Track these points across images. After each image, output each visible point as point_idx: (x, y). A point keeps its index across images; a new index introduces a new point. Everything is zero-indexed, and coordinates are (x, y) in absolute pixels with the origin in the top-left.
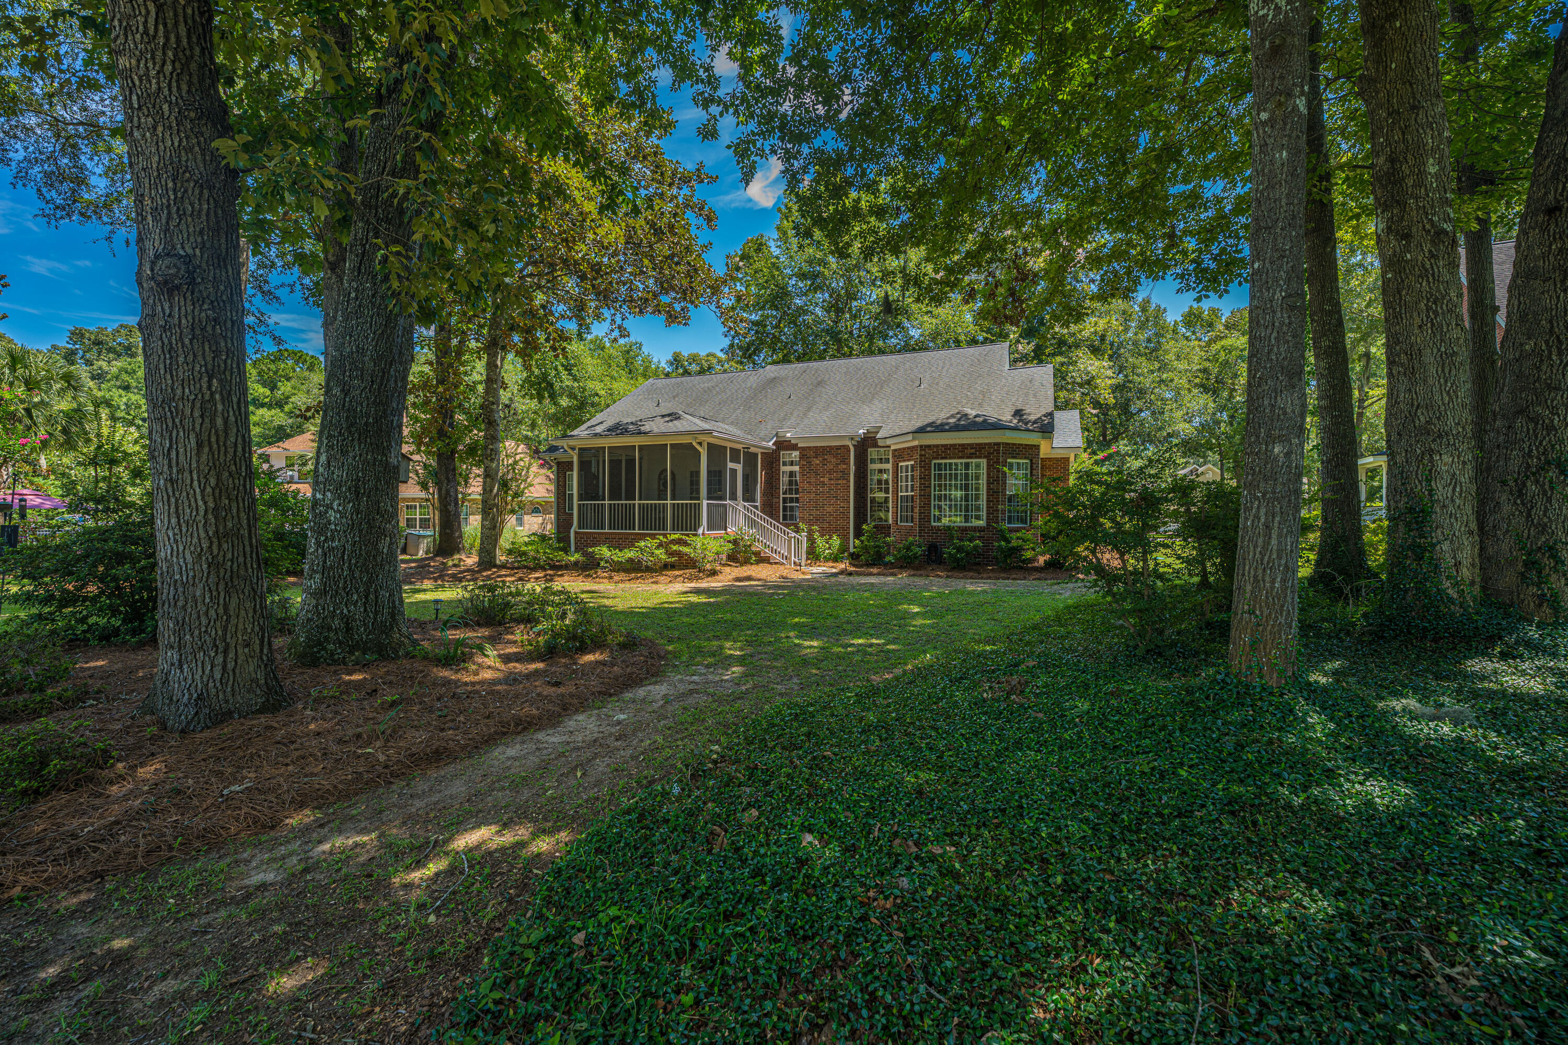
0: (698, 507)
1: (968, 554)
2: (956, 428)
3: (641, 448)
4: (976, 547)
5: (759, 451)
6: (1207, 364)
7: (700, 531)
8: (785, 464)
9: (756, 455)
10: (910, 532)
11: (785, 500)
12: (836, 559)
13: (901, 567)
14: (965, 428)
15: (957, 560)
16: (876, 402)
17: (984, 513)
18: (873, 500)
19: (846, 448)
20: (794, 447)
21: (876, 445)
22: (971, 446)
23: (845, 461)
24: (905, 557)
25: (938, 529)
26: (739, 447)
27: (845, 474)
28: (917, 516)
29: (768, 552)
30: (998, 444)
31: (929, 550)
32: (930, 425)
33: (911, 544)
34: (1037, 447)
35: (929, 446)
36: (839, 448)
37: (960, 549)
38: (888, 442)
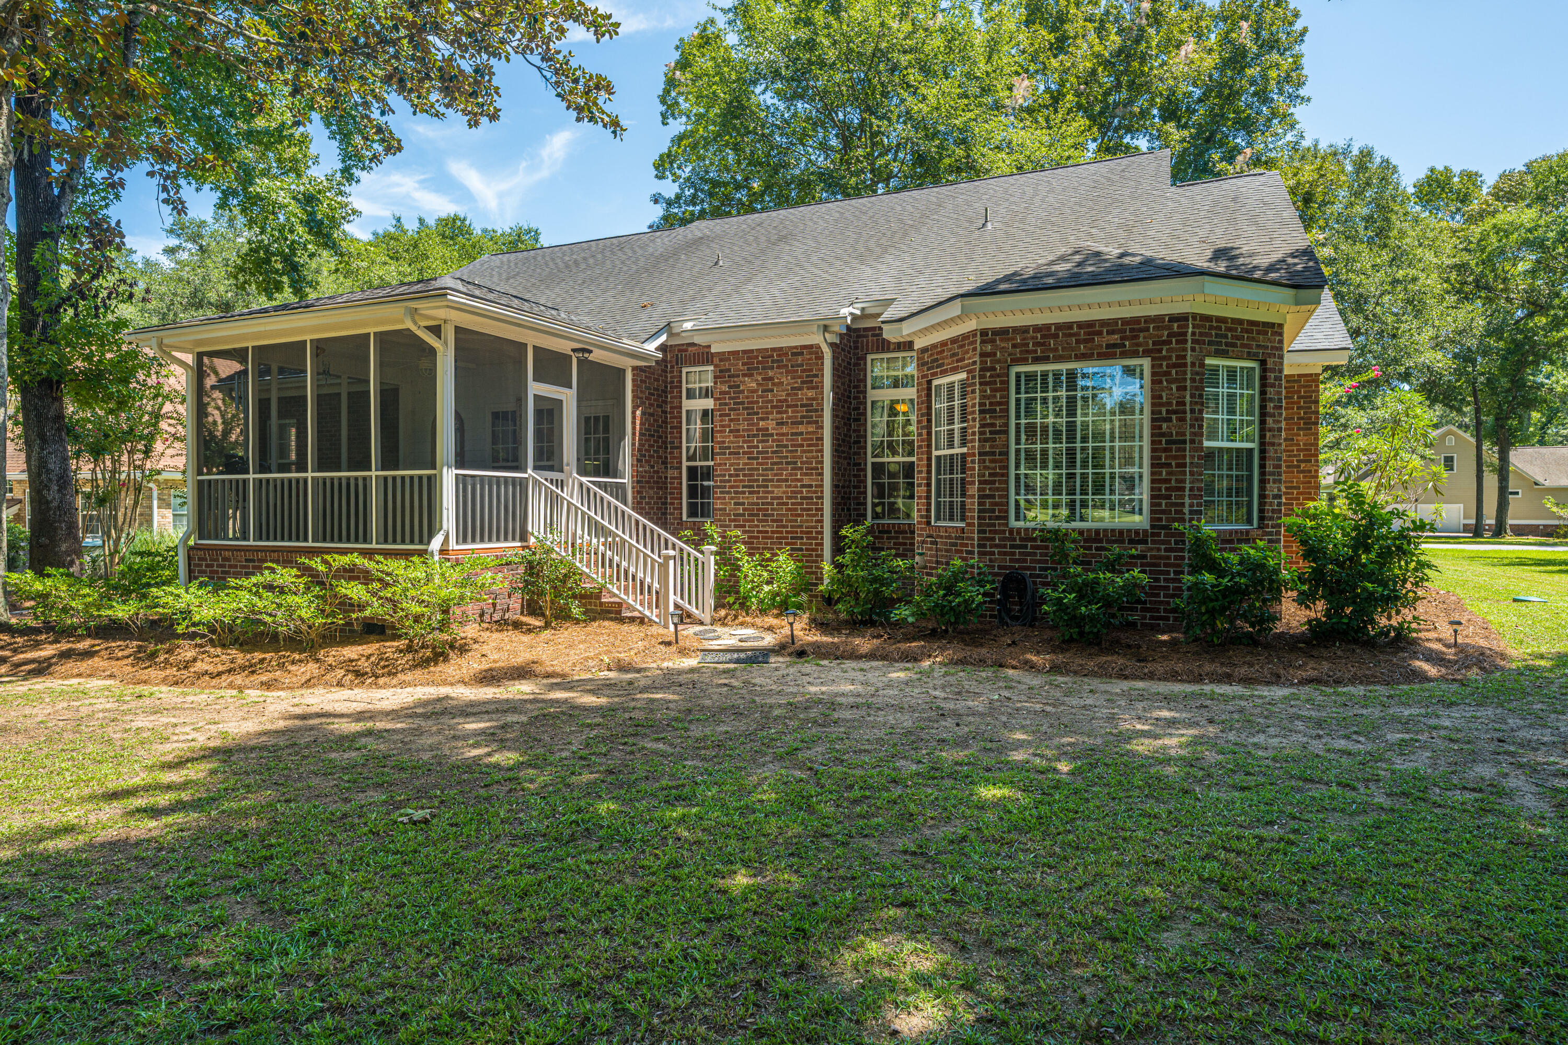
0: (431, 486)
1: (1108, 603)
2: (1075, 281)
3: (320, 346)
4: (1134, 585)
5: (628, 364)
6: (1466, 257)
7: (436, 544)
8: (690, 395)
9: (623, 371)
10: (957, 543)
11: (692, 471)
12: (783, 607)
13: (933, 635)
14: (1096, 281)
15: (1076, 620)
16: (889, 259)
17: (1143, 492)
18: (879, 469)
19: (814, 350)
20: (703, 356)
21: (884, 346)
22: (1110, 325)
23: (812, 380)
24: (940, 610)
25: (1027, 536)
26: (564, 346)
27: (812, 411)
28: (973, 504)
29: (616, 592)
30: (1182, 318)
31: (1004, 585)
32: (1007, 279)
33: (958, 576)
34: (1275, 329)
35: (1002, 332)
36: (799, 351)
37: (1086, 591)
38: (907, 329)
